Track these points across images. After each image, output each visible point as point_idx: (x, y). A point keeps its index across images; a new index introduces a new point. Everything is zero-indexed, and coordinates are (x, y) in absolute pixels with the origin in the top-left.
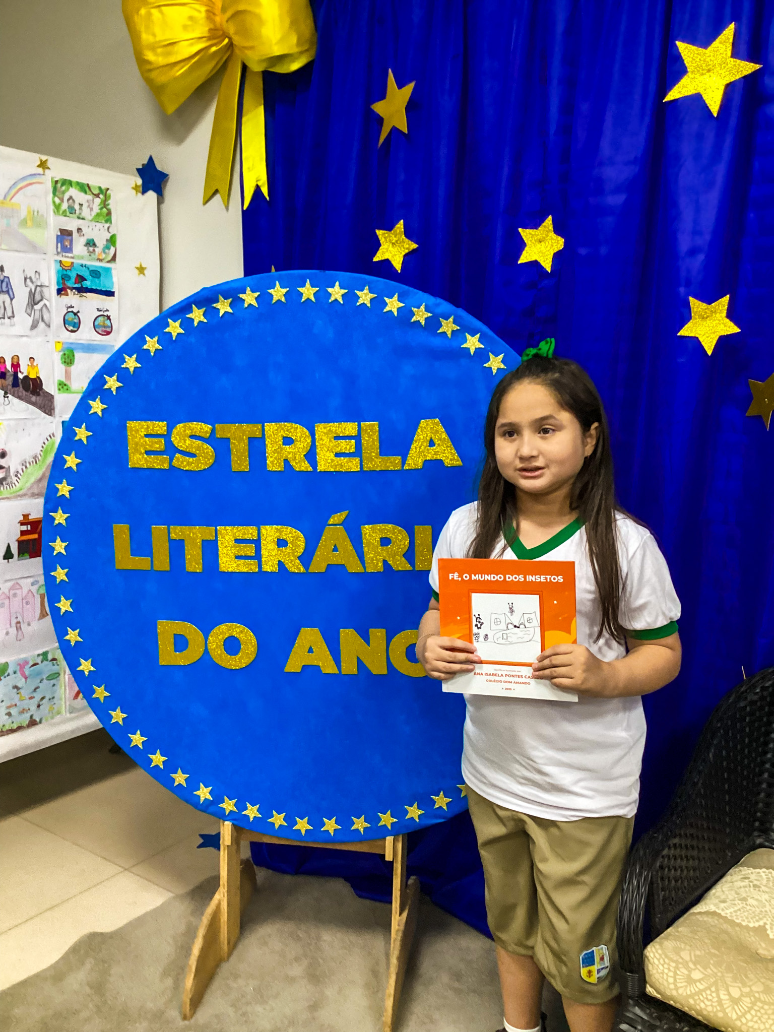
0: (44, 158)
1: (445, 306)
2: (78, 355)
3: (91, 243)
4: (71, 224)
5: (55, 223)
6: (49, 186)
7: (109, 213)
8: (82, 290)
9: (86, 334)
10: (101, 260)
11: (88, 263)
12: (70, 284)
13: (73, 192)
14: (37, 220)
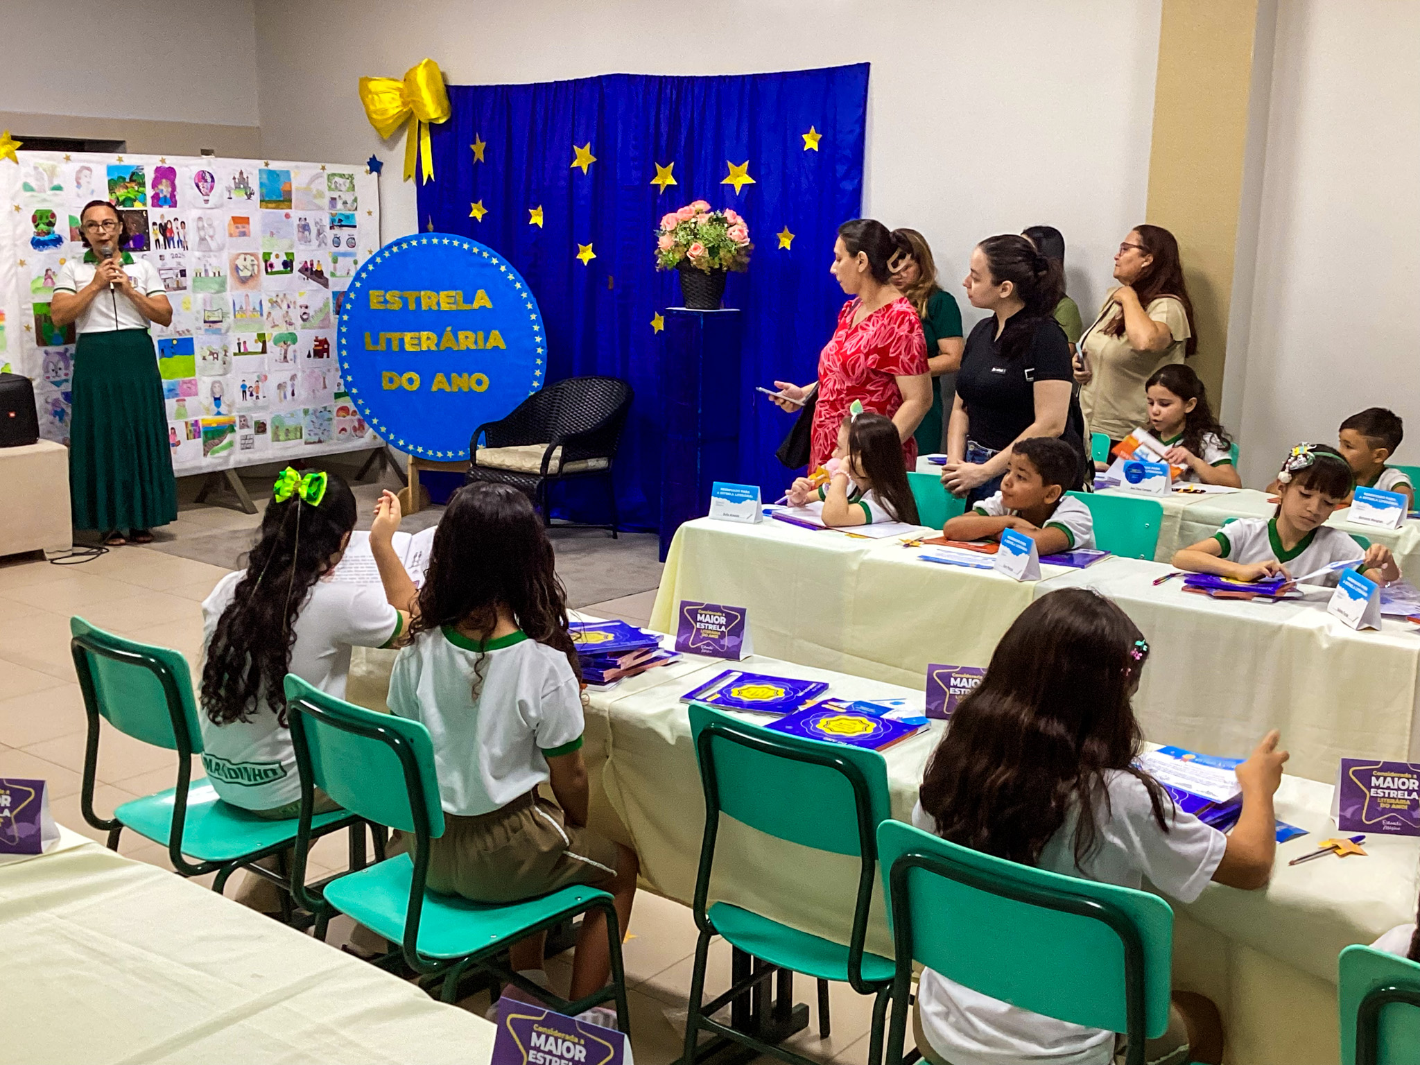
0: (323, 164)
1: (483, 246)
2: (340, 259)
3: (345, 203)
4: (335, 195)
5: (329, 195)
6: (326, 177)
7: (354, 186)
8: (342, 226)
9: (343, 247)
10: (350, 210)
11: (343, 212)
12: (336, 224)
13: (337, 179)
14: (320, 195)
